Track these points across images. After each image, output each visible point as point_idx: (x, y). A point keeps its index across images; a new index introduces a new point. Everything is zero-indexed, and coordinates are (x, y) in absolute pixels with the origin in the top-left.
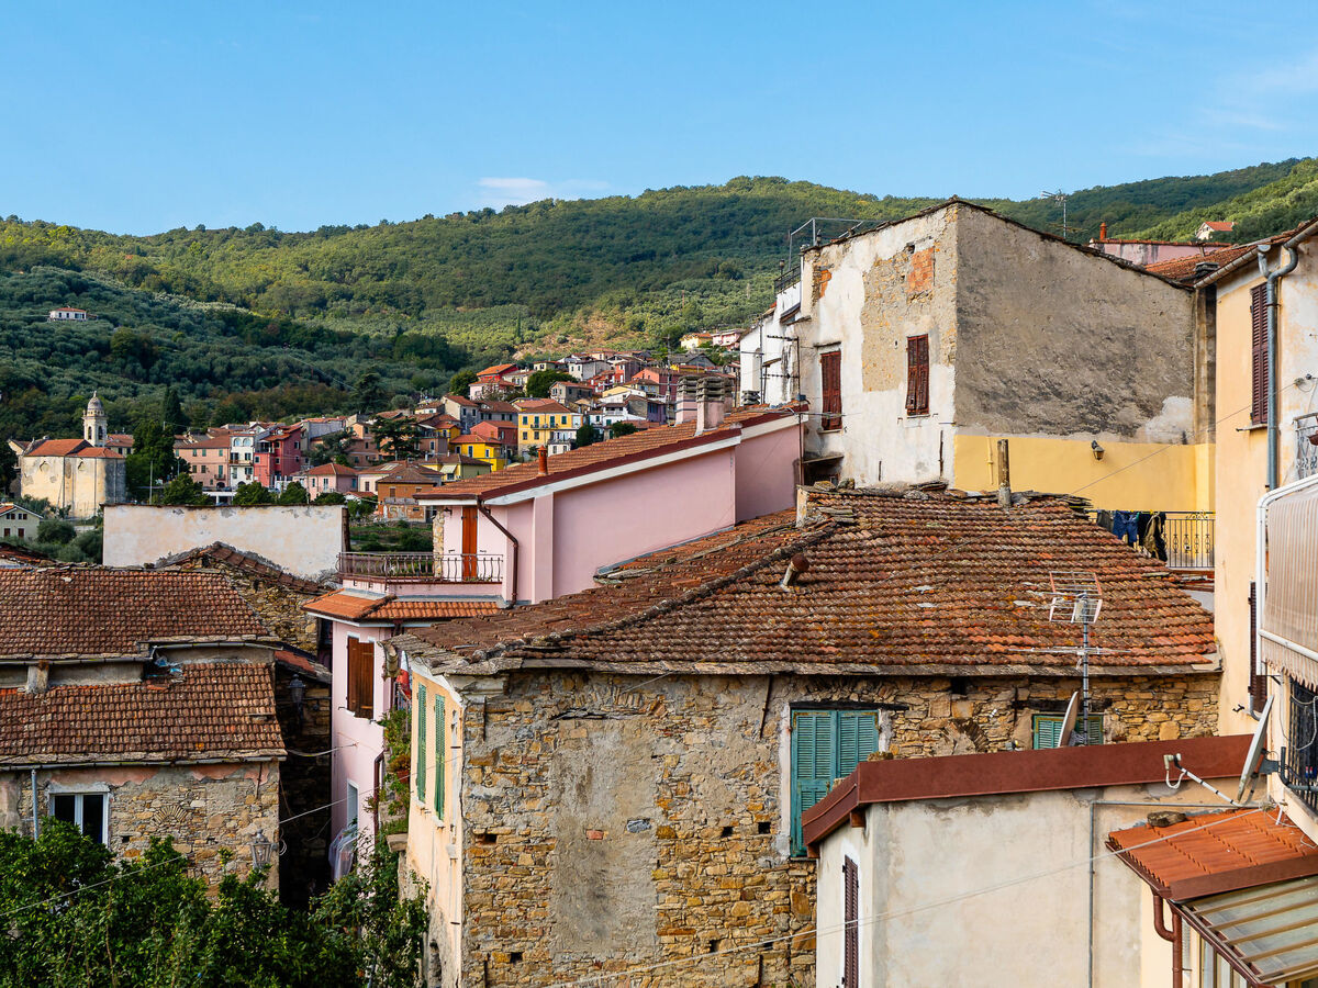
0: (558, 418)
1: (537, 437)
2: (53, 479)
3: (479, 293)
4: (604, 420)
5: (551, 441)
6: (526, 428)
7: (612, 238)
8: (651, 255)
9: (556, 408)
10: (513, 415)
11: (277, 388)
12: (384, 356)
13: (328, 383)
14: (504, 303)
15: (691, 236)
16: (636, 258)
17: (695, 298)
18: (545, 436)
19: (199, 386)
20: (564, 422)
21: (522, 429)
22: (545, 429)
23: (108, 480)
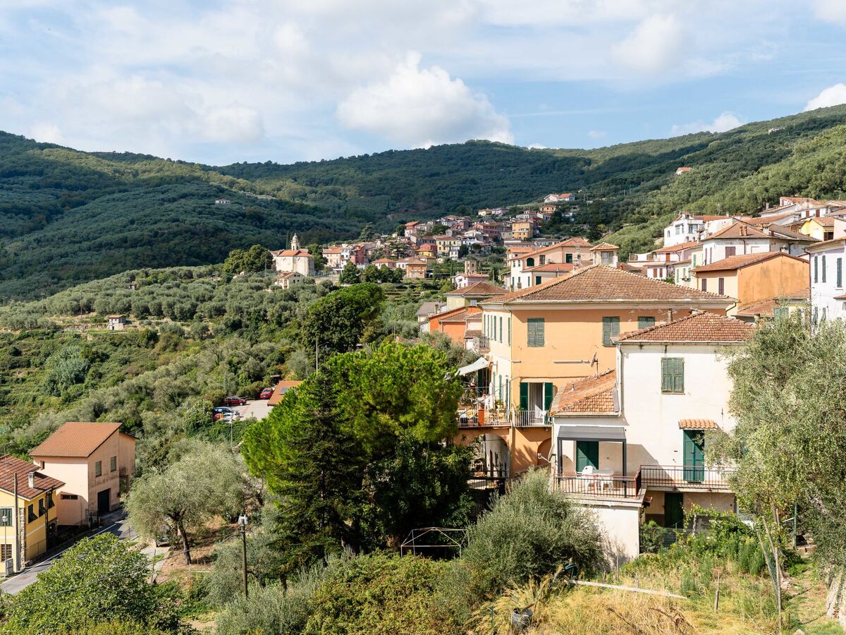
0: (452, 242)
1: (444, 249)
2: (289, 264)
3: (370, 191)
4: (468, 243)
5: (450, 250)
6: (441, 246)
7: (420, 166)
8: (437, 174)
9: (448, 239)
10: (434, 241)
11: (310, 231)
12: (343, 218)
13: (330, 228)
14: (380, 195)
15: (453, 166)
16: (432, 175)
17: (459, 193)
18: (447, 250)
19: (281, 230)
20: (454, 243)
21: (439, 246)
22: (447, 246)
23: (309, 264)
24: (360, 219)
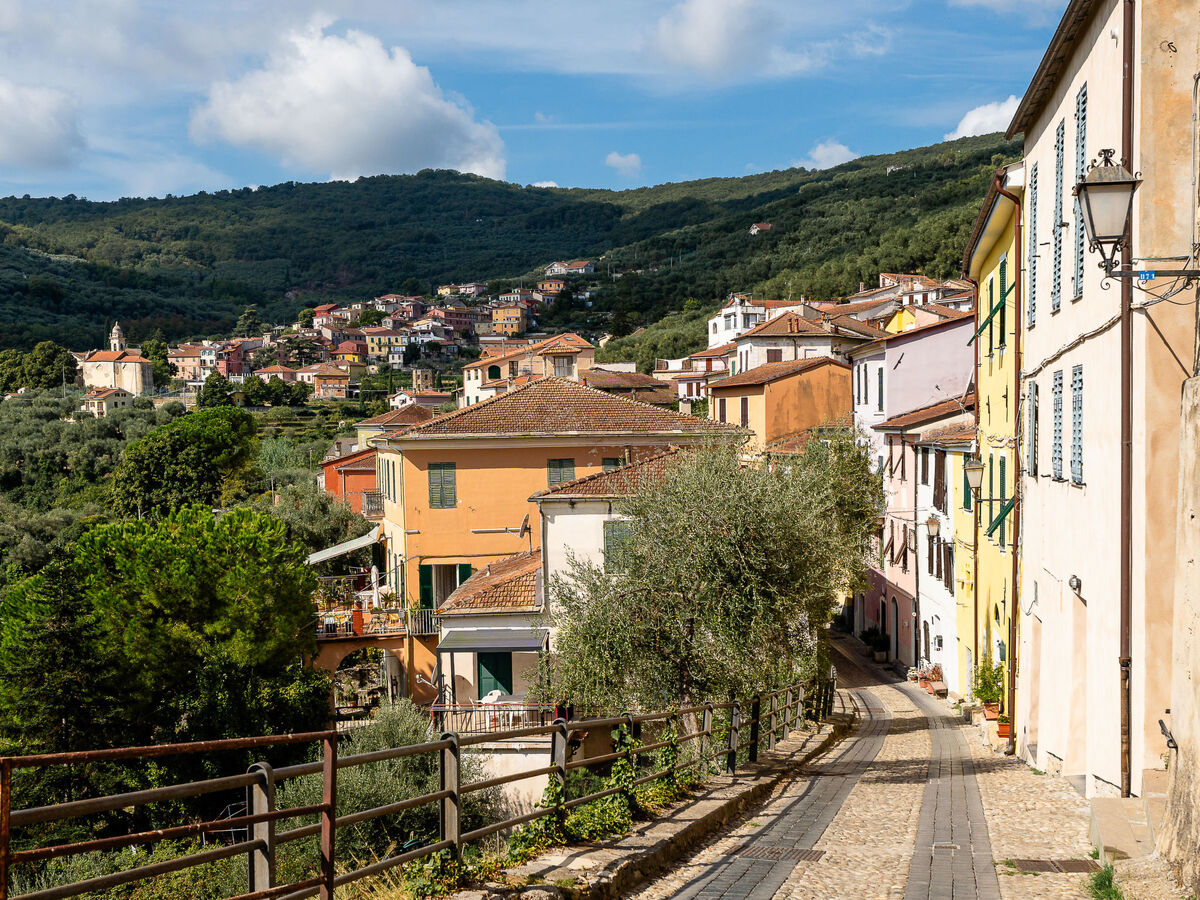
0: (393, 339)
1: (380, 350)
2: (107, 375)
3: (255, 250)
4: (419, 340)
5: (390, 352)
6: (374, 345)
7: (342, 211)
8: (371, 225)
9: (386, 333)
10: (362, 337)
11: (149, 318)
12: (207, 296)
13: (184, 313)
14: (273, 258)
15: (397, 211)
16: (361, 227)
17: (408, 256)
18: (385, 351)
19: (95, 316)
20: (397, 341)
21: (370, 345)
22: (385, 346)
23: (143, 375)
24: (238, 298)
